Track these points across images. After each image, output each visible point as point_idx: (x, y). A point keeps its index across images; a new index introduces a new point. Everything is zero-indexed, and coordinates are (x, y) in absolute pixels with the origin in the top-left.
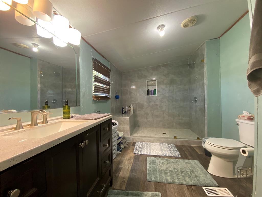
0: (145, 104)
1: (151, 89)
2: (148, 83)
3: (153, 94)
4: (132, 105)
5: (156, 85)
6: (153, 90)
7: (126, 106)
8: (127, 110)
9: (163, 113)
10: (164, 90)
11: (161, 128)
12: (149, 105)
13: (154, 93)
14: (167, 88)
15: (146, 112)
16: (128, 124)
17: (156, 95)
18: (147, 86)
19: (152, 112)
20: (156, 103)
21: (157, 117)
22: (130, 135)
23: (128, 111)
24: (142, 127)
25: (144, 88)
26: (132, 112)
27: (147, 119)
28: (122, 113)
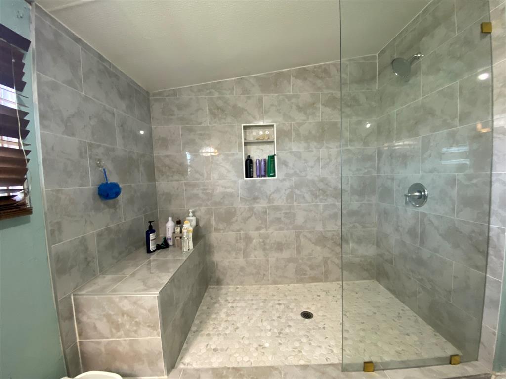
0: (240, 205)
1: (259, 154)
2: (247, 134)
3: (265, 171)
4: (193, 212)
5: (273, 142)
6: (265, 160)
7: (167, 221)
8: (169, 235)
9: (298, 237)
10: (300, 158)
11: (292, 283)
12: (251, 209)
13: (269, 167)
14: (310, 151)
15: (242, 232)
16: (154, 327)
17: (274, 176)
18: (246, 144)
19: (263, 231)
20: (275, 204)
21: (280, 247)
22: (165, 372)
23: (174, 238)
24: (228, 284)
25: (233, 152)
26: (188, 245)
27: (246, 255)
28: (149, 251)
